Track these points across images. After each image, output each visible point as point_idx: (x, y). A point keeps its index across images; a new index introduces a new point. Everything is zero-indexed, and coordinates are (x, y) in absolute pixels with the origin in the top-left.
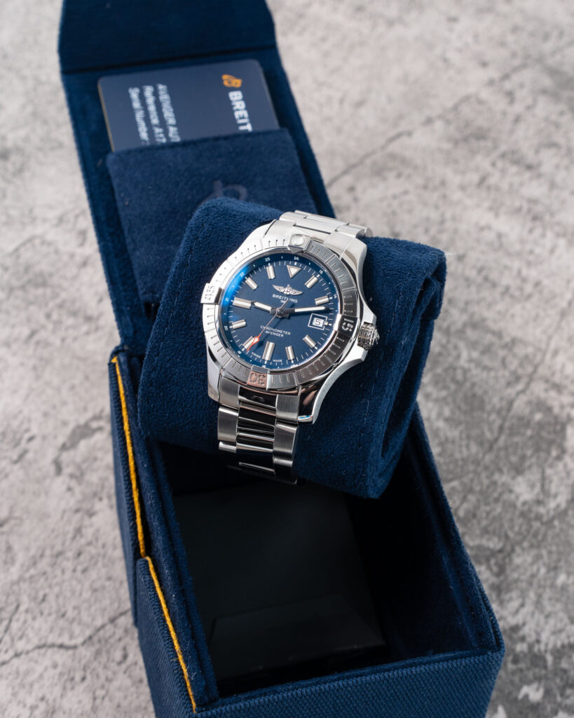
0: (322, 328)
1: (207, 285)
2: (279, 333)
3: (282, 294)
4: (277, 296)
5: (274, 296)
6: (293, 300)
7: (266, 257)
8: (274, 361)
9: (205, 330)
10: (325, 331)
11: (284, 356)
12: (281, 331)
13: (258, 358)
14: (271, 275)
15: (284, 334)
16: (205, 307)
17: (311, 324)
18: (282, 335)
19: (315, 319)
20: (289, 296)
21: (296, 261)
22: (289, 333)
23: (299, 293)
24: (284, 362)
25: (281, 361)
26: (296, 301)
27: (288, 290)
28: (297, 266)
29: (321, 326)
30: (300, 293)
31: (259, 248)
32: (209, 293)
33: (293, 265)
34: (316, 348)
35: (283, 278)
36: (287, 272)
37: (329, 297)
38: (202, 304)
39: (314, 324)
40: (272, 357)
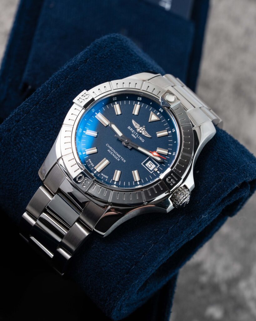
0: (151, 171)
1: (85, 91)
2: (117, 156)
3: (135, 129)
4: (131, 129)
5: (129, 128)
6: (141, 139)
7: (140, 97)
8: (102, 174)
9: (64, 122)
10: (152, 175)
11: (111, 175)
12: (119, 156)
13: (91, 165)
14: (136, 111)
15: (121, 160)
16: (74, 106)
17: (144, 164)
18: (119, 160)
19: (150, 162)
20: (140, 134)
21: (160, 112)
22: (125, 161)
23: (148, 136)
24: (109, 179)
25: (107, 177)
26: (143, 141)
27: (141, 130)
28: (158, 116)
29: (151, 169)
30: (150, 137)
31: (138, 87)
32: (83, 98)
33: (155, 114)
34: (138, 183)
35: (142, 118)
36: (148, 116)
37: (168, 152)
38: (73, 103)
39: (147, 165)
40: (102, 171)
